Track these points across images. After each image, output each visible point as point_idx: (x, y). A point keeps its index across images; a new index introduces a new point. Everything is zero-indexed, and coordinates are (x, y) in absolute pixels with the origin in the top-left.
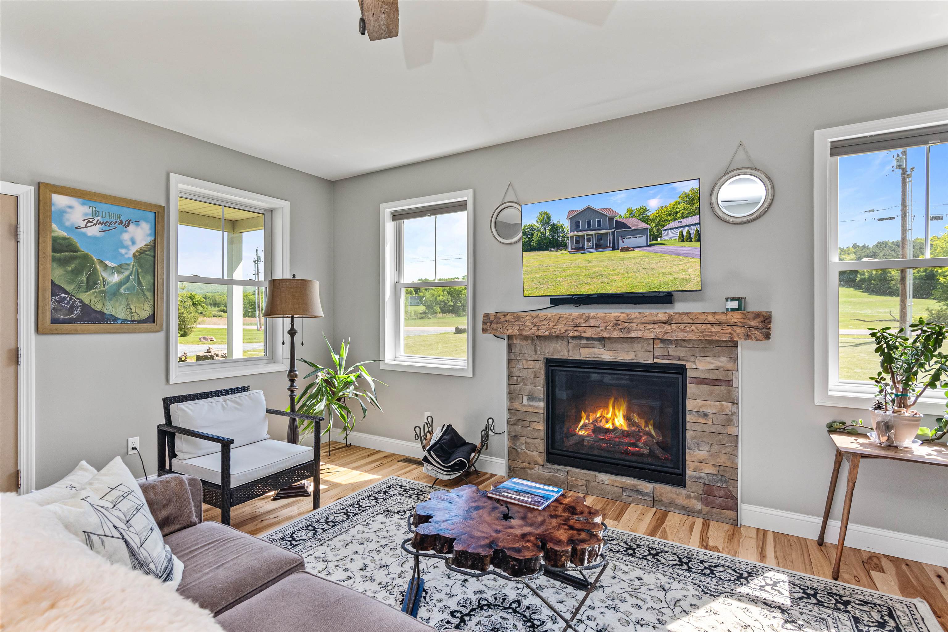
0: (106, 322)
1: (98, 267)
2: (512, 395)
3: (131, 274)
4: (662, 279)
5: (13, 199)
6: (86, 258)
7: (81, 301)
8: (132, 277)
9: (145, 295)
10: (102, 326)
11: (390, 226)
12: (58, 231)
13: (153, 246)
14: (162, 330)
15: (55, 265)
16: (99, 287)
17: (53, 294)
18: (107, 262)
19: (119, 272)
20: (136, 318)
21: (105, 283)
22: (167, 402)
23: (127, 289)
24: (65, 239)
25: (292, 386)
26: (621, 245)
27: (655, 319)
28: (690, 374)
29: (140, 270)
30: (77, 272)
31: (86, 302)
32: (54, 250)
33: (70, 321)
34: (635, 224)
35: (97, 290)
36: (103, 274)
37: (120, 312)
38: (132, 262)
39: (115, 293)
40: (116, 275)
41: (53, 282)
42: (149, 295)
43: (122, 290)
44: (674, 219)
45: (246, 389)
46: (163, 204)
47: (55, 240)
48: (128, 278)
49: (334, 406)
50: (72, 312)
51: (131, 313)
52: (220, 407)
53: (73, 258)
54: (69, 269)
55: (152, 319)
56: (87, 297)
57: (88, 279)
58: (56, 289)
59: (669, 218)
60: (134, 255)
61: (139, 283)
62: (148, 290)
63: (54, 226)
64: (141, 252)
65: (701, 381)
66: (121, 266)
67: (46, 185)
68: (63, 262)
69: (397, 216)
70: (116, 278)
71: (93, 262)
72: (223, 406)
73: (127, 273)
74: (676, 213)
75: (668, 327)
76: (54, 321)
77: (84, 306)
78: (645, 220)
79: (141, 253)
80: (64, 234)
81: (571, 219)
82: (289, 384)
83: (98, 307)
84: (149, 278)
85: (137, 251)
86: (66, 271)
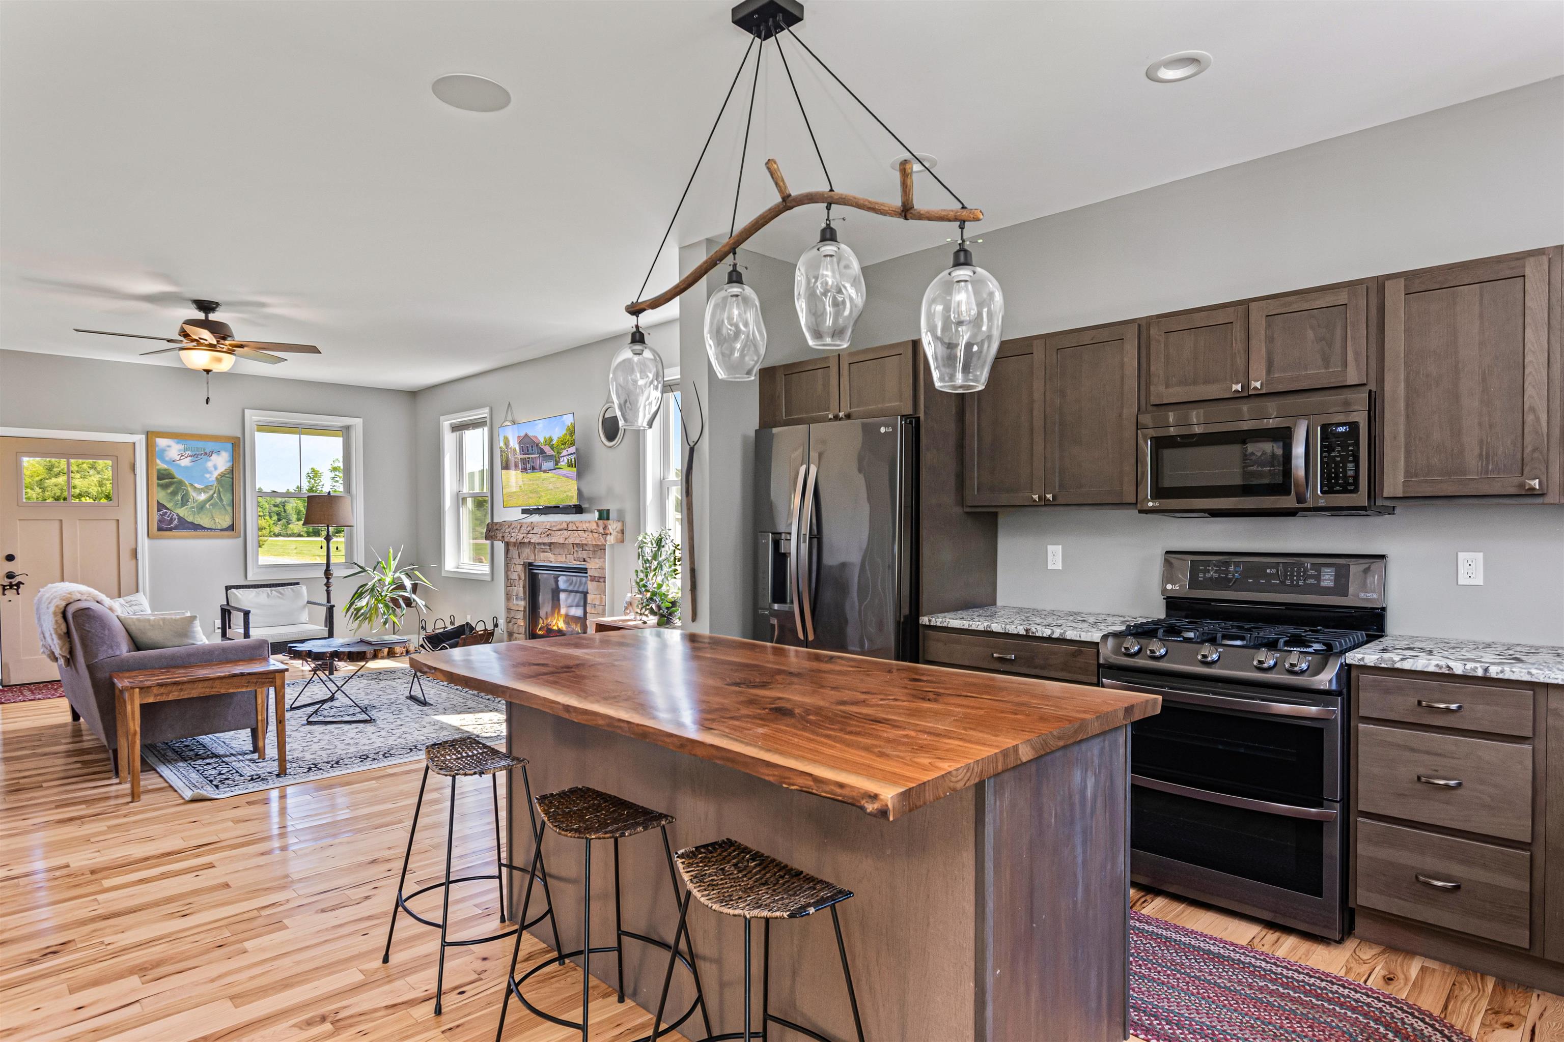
0: (195, 530)
1: (189, 489)
2: (508, 597)
3: (214, 493)
4: (564, 496)
5: (131, 446)
6: (181, 483)
7: (178, 515)
8: (215, 495)
9: (225, 509)
10: (192, 533)
11: (449, 440)
12: (161, 465)
13: (232, 471)
14: (240, 537)
15: (159, 489)
16: (190, 504)
17: (159, 510)
18: (196, 485)
19: (204, 492)
20: (219, 527)
21: (194, 501)
22: (228, 588)
23: (212, 505)
24: (166, 470)
25: (328, 582)
26: (544, 468)
27: (562, 527)
28: (590, 573)
29: (221, 490)
30: (174, 493)
31: (181, 515)
32: (159, 478)
33: (170, 529)
34: (548, 450)
35: (189, 506)
36: (193, 494)
37: (204, 521)
38: (215, 484)
39: (201, 507)
40: (203, 494)
41: (158, 502)
42: (229, 509)
43: (207, 506)
44: (565, 449)
45: (298, 584)
46: (239, 435)
47: (159, 471)
48: (212, 497)
49: (380, 606)
50: (172, 523)
51: (215, 523)
52: (265, 595)
53: (170, 484)
54: (169, 491)
55: (231, 528)
56: (182, 512)
57: (182, 498)
58: (161, 506)
59: (563, 447)
60: (217, 478)
61: (221, 500)
62: (228, 505)
63: (158, 461)
64: (222, 475)
65: (593, 579)
66: (206, 487)
67: (153, 432)
68: (164, 487)
69: (456, 428)
70: (203, 497)
71: (186, 486)
72: (268, 594)
73: (211, 492)
74: (566, 443)
75: (566, 533)
76: (160, 529)
77: (180, 518)
78: (552, 447)
79: (222, 477)
80: (165, 466)
81: (520, 443)
82: (326, 580)
83: (190, 519)
84: (229, 496)
85: (219, 475)
86: (167, 493)
